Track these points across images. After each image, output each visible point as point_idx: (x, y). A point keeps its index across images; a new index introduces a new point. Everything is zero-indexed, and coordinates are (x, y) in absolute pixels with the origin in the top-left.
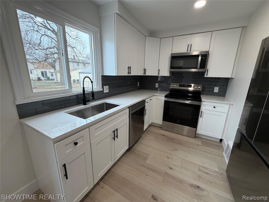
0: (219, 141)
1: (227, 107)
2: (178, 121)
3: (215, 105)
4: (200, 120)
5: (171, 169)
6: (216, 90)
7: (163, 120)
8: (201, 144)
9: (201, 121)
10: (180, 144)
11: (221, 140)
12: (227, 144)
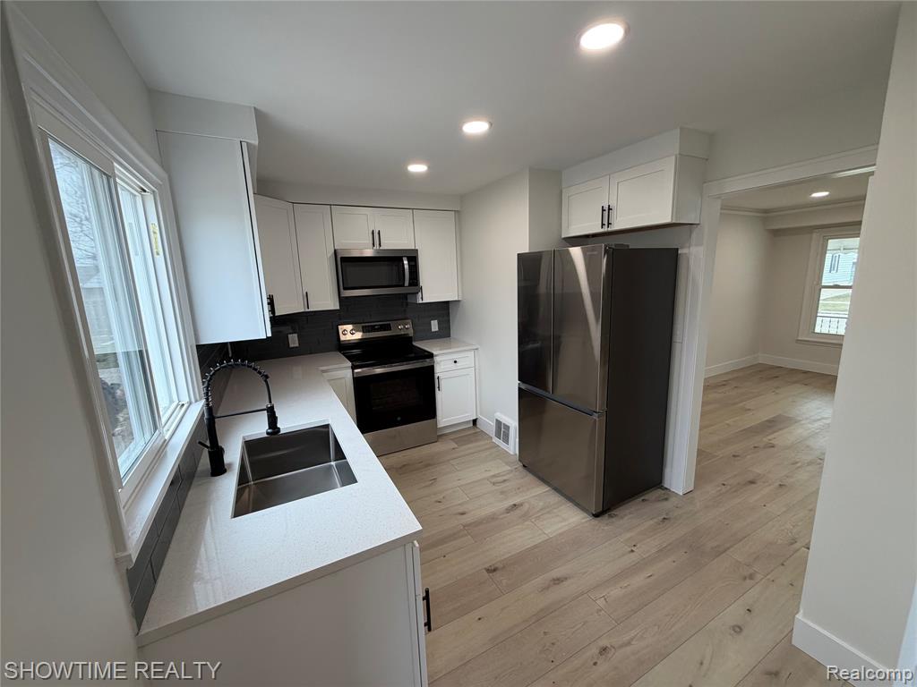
0: (472, 425)
1: (471, 354)
2: (399, 419)
3: (455, 357)
4: (440, 396)
5: (463, 514)
6: (435, 326)
7: (363, 433)
8: (456, 446)
9: (442, 398)
10: (428, 465)
11: (475, 422)
12: (493, 424)
